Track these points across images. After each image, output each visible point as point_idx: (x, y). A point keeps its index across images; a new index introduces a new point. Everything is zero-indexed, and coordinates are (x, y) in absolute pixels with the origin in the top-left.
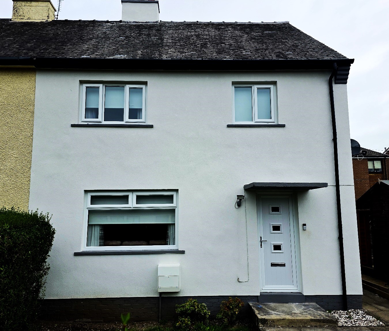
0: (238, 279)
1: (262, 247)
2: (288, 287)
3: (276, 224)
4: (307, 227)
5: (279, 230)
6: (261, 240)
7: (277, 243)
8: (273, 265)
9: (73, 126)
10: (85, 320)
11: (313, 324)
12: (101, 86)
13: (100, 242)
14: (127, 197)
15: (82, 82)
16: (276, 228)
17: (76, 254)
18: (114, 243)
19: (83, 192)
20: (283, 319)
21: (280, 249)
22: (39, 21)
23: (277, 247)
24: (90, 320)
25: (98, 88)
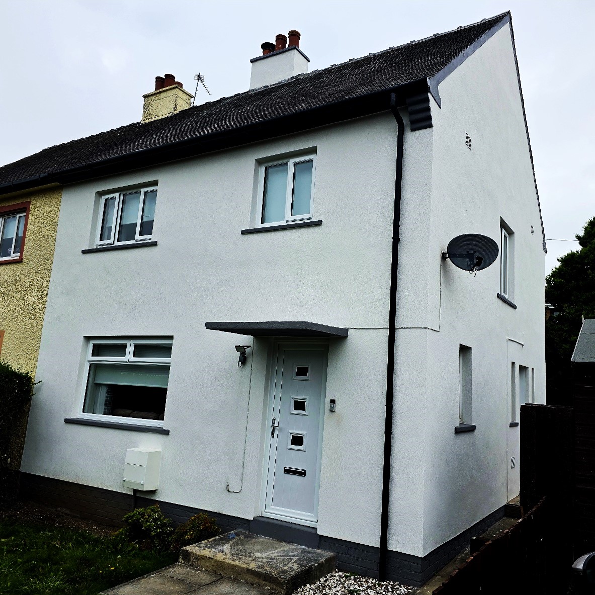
0: (228, 485)
1: (273, 437)
2: (304, 515)
3: (300, 397)
4: (338, 407)
5: (304, 410)
6: (274, 423)
7: (298, 432)
8: (288, 471)
9: (84, 252)
10: (64, 510)
11: (250, 578)
12: (117, 195)
13: (105, 409)
14: (124, 347)
15: (100, 194)
16: (300, 405)
17: (68, 421)
18: (122, 412)
19: (82, 338)
20: (210, 558)
21: (301, 444)
22: (166, 116)
23: (297, 440)
24: (68, 512)
25: (114, 198)
